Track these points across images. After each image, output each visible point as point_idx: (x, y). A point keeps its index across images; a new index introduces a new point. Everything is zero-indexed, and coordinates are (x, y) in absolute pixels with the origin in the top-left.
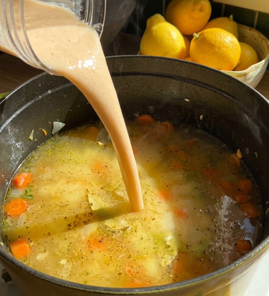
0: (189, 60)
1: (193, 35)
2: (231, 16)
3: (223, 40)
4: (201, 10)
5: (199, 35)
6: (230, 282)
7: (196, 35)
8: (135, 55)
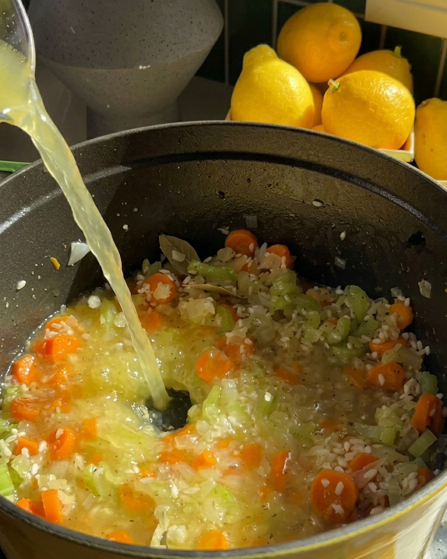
0: (319, 130)
1: (328, 84)
2: (398, 49)
3: (383, 92)
4: (343, 37)
5: (339, 83)
6: (395, 539)
7: (334, 84)
8: (221, 121)
